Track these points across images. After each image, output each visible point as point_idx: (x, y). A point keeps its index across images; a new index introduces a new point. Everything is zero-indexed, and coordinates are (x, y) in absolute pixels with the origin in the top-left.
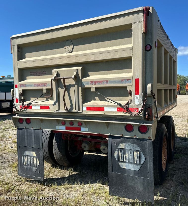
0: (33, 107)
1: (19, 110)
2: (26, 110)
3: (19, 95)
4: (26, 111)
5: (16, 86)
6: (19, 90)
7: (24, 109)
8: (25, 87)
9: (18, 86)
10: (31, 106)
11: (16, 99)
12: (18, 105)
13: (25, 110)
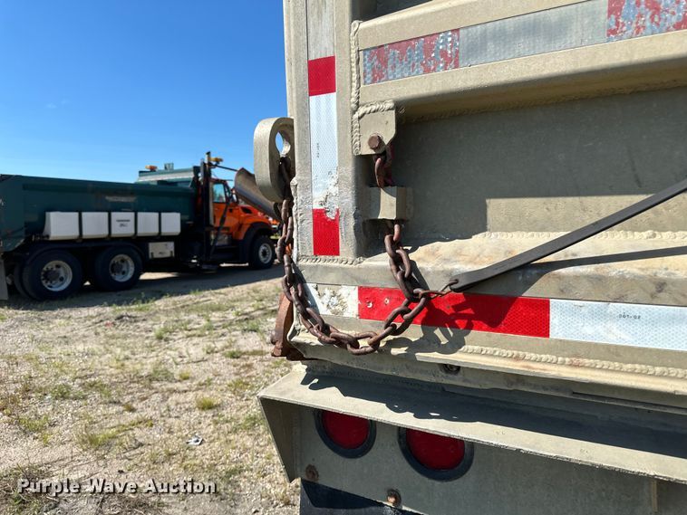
0: (567, 321)
1: (354, 343)
2: (456, 345)
3: (349, 170)
4: (457, 358)
5: (321, 77)
6: (354, 113)
7: (414, 333)
8: (453, 61)
9: (342, 72)
10: (543, 306)
11: (319, 216)
12: (332, 278)
13: (428, 343)
